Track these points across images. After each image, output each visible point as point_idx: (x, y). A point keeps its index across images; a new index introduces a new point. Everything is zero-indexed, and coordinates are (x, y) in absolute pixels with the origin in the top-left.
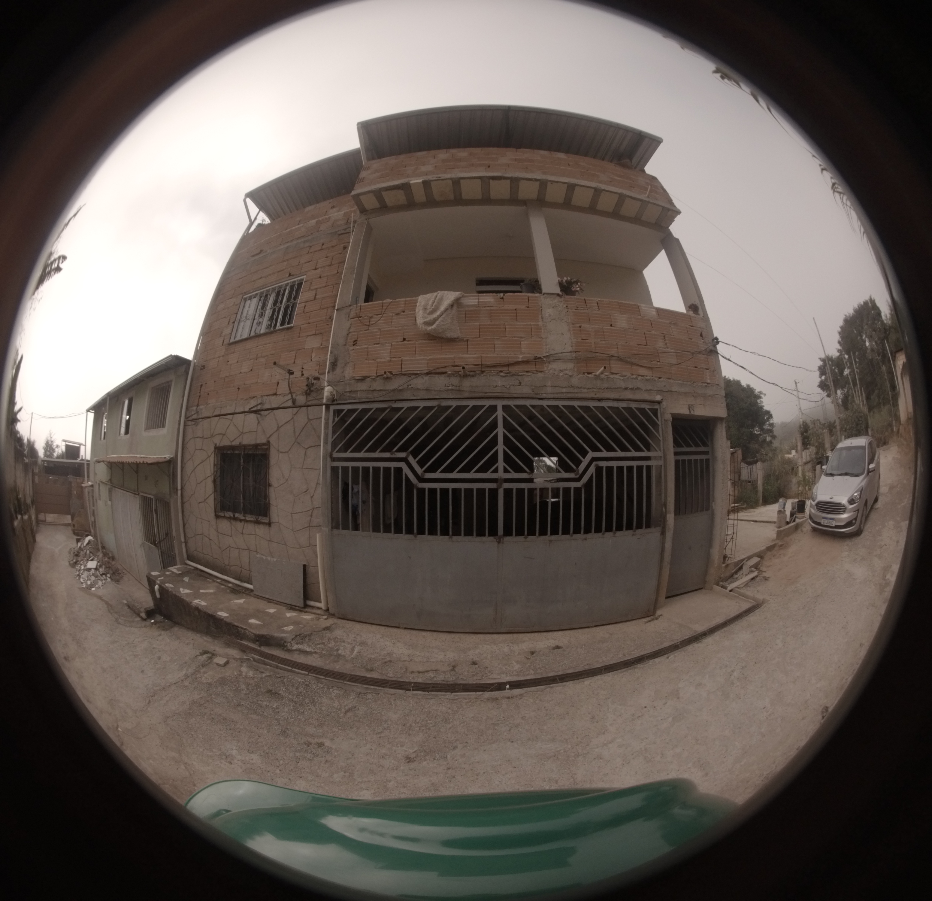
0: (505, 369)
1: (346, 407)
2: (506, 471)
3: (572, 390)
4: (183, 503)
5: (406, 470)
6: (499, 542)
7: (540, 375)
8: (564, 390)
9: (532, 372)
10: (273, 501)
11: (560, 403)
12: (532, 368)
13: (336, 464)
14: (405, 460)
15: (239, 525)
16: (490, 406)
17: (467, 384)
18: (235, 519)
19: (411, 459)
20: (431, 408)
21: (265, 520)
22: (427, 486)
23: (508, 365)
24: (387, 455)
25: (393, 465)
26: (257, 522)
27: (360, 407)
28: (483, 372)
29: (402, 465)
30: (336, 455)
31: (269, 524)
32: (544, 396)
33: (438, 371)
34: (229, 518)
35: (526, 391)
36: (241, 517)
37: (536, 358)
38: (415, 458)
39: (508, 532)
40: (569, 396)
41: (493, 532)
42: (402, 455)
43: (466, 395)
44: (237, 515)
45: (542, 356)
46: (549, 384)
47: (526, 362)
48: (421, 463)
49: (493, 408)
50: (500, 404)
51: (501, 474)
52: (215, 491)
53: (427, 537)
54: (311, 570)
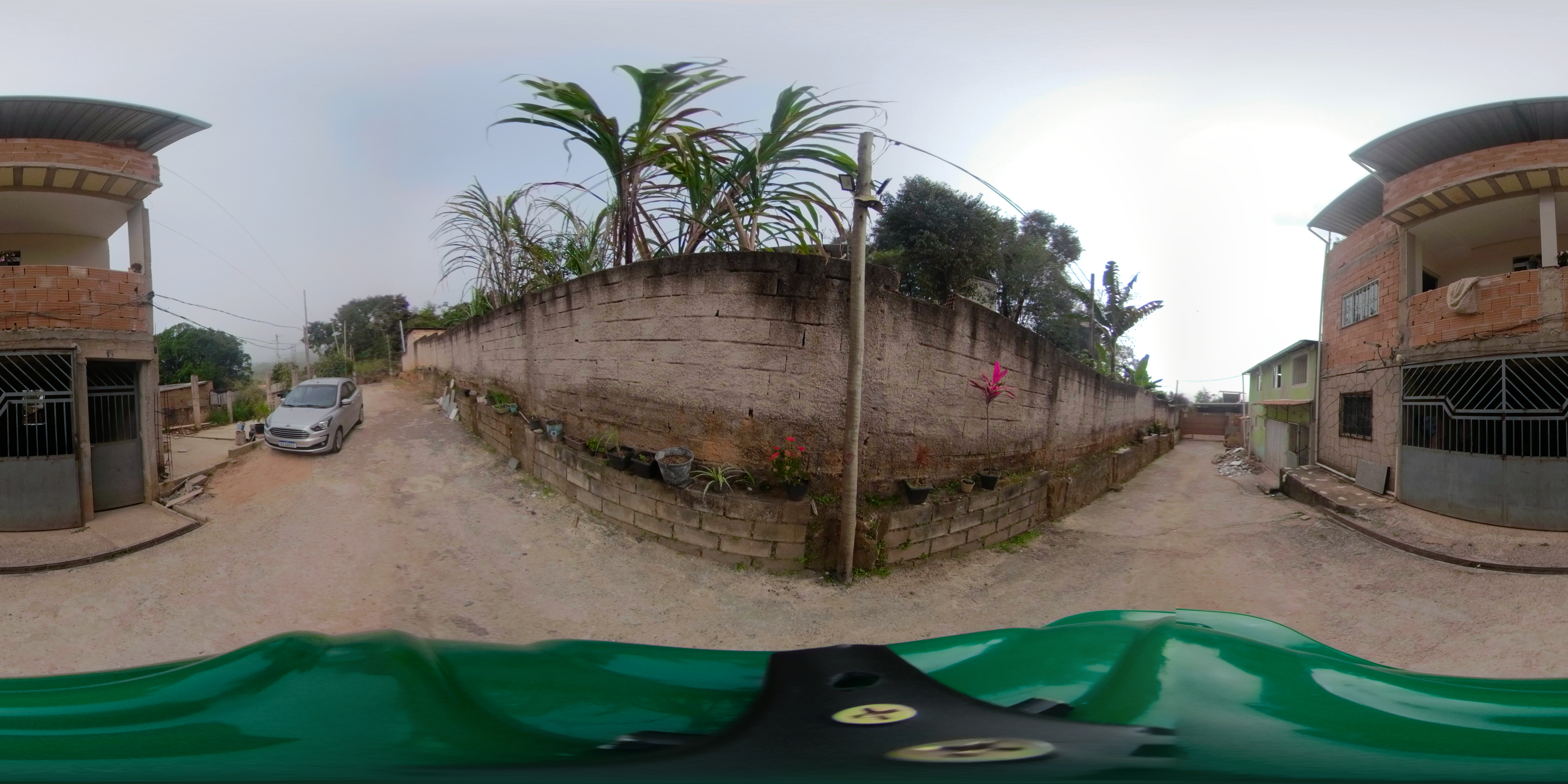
0: (1509, 332)
1: (1410, 367)
2: (1507, 408)
3: (1560, 344)
4: (1319, 428)
5: (1445, 407)
6: (1503, 459)
7: (1535, 334)
8: (1554, 345)
9: (1529, 332)
10: (1374, 427)
11: (1548, 355)
12: (1529, 329)
13: (1405, 403)
14: (1444, 400)
15: (1353, 441)
16: (1497, 361)
17: (1483, 345)
18: (1351, 437)
19: (1448, 400)
20: (1459, 365)
21: (1369, 438)
22: (1457, 418)
23: (1511, 329)
24: (1434, 397)
25: (1437, 404)
26: (1364, 440)
27: (1418, 366)
28: (1494, 336)
29: (1442, 404)
30: (1406, 398)
31: (1371, 441)
32: (1538, 350)
33: (1465, 338)
34: (1348, 437)
35: (1525, 347)
36: (1354, 436)
37: (1533, 321)
38: (1450, 399)
39: (1509, 453)
40: (1558, 348)
41: (1499, 452)
42: (1442, 397)
43: (1483, 354)
44: (1352, 435)
45: (1536, 319)
46: (1542, 340)
47: (1524, 325)
48: (1454, 403)
49: (1499, 363)
50: (1503, 359)
51: (1504, 410)
52: (1340, 420)
53: (1457, 453)
54: (1392, 471)
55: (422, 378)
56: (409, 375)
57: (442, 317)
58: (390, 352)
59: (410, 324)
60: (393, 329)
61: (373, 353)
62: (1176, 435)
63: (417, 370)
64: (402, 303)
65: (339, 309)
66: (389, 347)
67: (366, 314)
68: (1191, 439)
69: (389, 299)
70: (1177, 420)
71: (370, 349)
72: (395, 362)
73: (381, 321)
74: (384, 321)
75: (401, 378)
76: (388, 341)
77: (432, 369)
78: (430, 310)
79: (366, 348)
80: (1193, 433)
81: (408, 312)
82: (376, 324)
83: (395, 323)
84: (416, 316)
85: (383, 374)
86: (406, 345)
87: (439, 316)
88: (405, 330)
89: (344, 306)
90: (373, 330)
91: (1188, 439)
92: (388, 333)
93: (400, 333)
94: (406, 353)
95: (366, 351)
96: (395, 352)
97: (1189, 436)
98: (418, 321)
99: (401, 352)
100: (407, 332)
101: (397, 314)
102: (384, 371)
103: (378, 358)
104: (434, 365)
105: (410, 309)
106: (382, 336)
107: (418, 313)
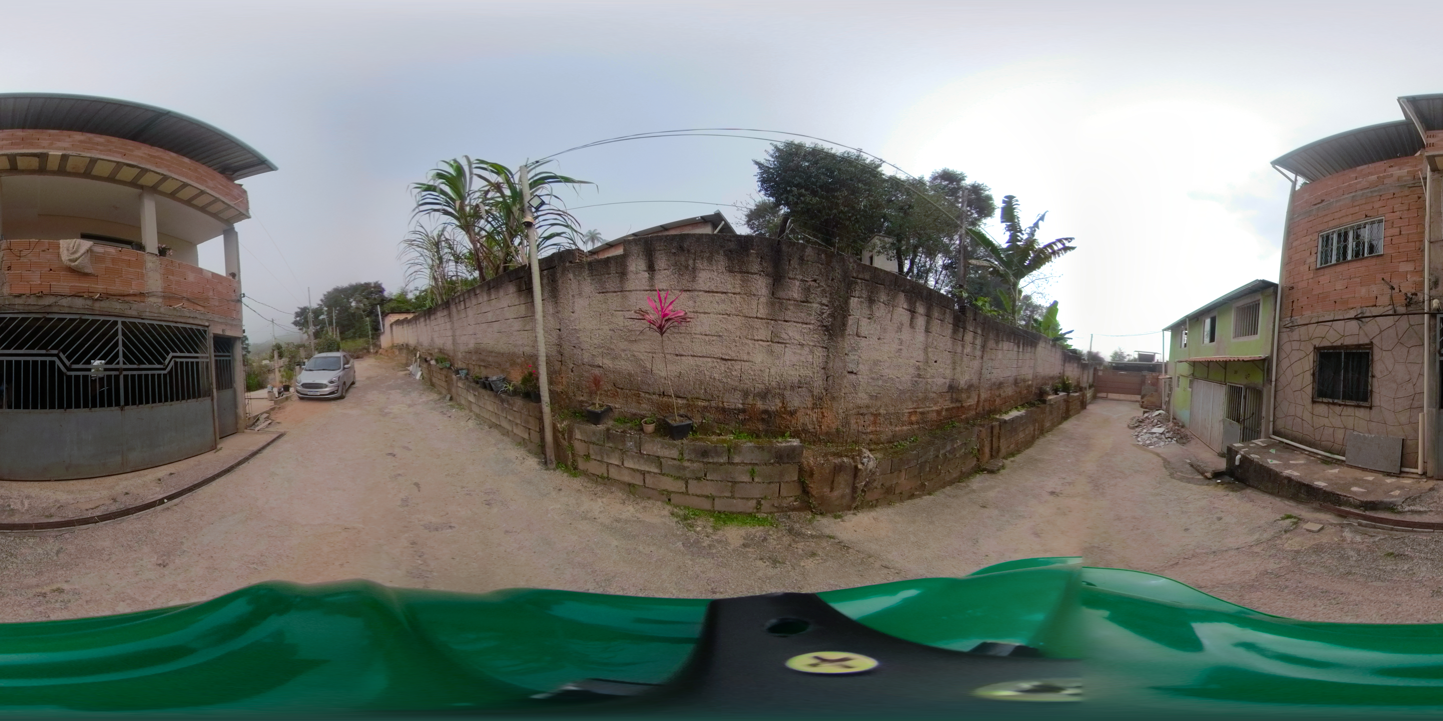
4: (1277, 391)
10: (1375, 390)
15: (1338, 409)
18: (1334, 404)
21: (1366, 404)
26: (1358, 407)
31: (1370, 408)
34: (1328, 403)
36: (1340, 402)
44: (1336, 401)
52: (1314, 383)
55: (397, 353)
56: (387, 351)
57: (414, 301)
58: (370, 332)
59: (387, 307)
60: (372, 313)
61: (355, 333)
62: (1089, 394)
63: (393, 347)
64: (379, 289)
65: (325, 295)
66: (369, 328)
67: (348, 299)
68: (1106, 398)
69: (367, 285)
70: (1091, 380)
71: (353, 330)
72: (374, 341)
73: (362, 305)
74: (364, 305)
75: (381, 354)
76: (368, 323)
77: (405, 345)
78: (403, 294)
79: (349, 329)
80: (1107, 392)
81: (384, 297)
82: (357, 308)
83: (374, 306)
84: (391, 300)
85: (365, 351)
86: (384, 325)
87: (411, 300)
88: (382, 313)
89: (329, 293)
90: (355, 313)
91: (1102, 398)
92: (368, 316)
93: (378, 315)
94: (384, 333)
95: (349, 332)
96: (374, 332)
97: (1104, 395)
98: (393, 305)
99: (379, 332)
100: (385, 315)
101: (375, 299)
102: (365, 348)
103: (360, 337)
104: (406, 342)
105: (386, 294)
106: (363, 318)
107: (393, 297)
